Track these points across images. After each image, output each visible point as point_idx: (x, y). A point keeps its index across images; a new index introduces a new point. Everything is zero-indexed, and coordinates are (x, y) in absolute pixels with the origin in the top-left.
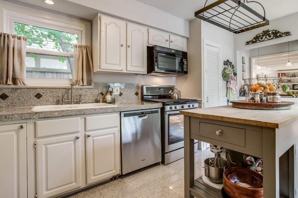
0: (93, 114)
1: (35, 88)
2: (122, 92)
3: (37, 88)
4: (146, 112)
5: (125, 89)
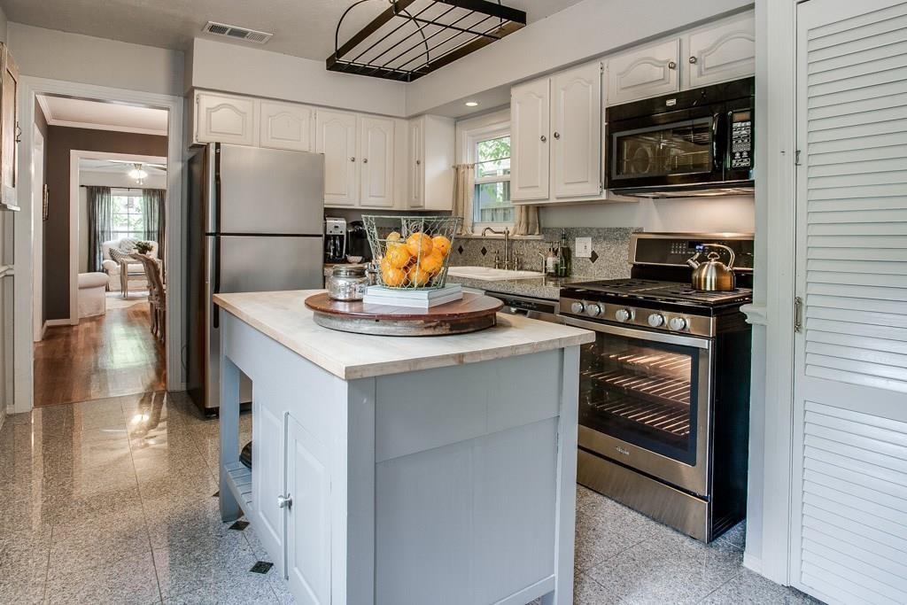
1: (480, 240)
2: (596, 251)
4: (525, 303)
5: (604, 245)
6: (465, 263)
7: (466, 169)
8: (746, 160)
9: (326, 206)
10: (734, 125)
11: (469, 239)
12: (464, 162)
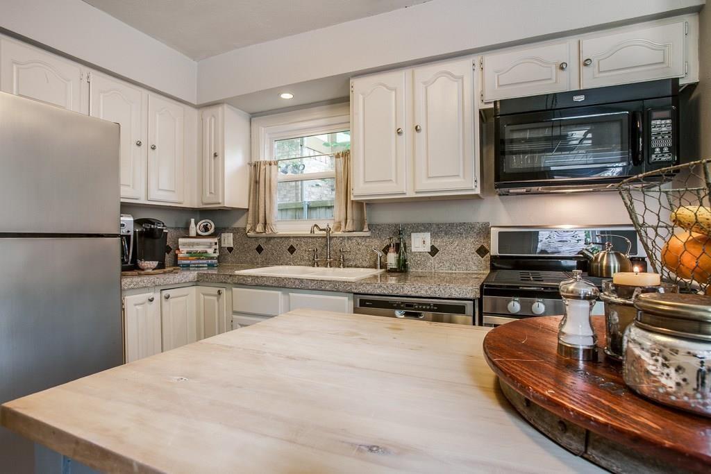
0: (298, 288)
1: (288, 238)
2: (436, 246)
3: (289, 237)
4: (419, 304)
5: (446, 239)
6: (265, 264)
7: (268, 166)
8: (667, 155)
9: (122, 200)
10: (653, 122)
11: (269, 239)
12: (262, 159)
